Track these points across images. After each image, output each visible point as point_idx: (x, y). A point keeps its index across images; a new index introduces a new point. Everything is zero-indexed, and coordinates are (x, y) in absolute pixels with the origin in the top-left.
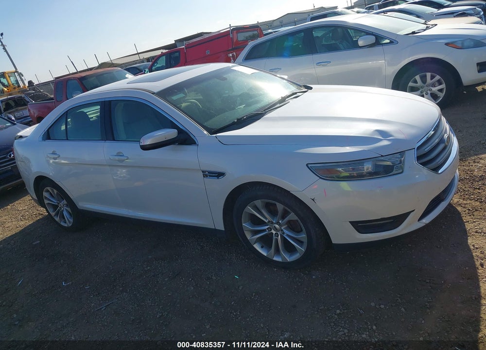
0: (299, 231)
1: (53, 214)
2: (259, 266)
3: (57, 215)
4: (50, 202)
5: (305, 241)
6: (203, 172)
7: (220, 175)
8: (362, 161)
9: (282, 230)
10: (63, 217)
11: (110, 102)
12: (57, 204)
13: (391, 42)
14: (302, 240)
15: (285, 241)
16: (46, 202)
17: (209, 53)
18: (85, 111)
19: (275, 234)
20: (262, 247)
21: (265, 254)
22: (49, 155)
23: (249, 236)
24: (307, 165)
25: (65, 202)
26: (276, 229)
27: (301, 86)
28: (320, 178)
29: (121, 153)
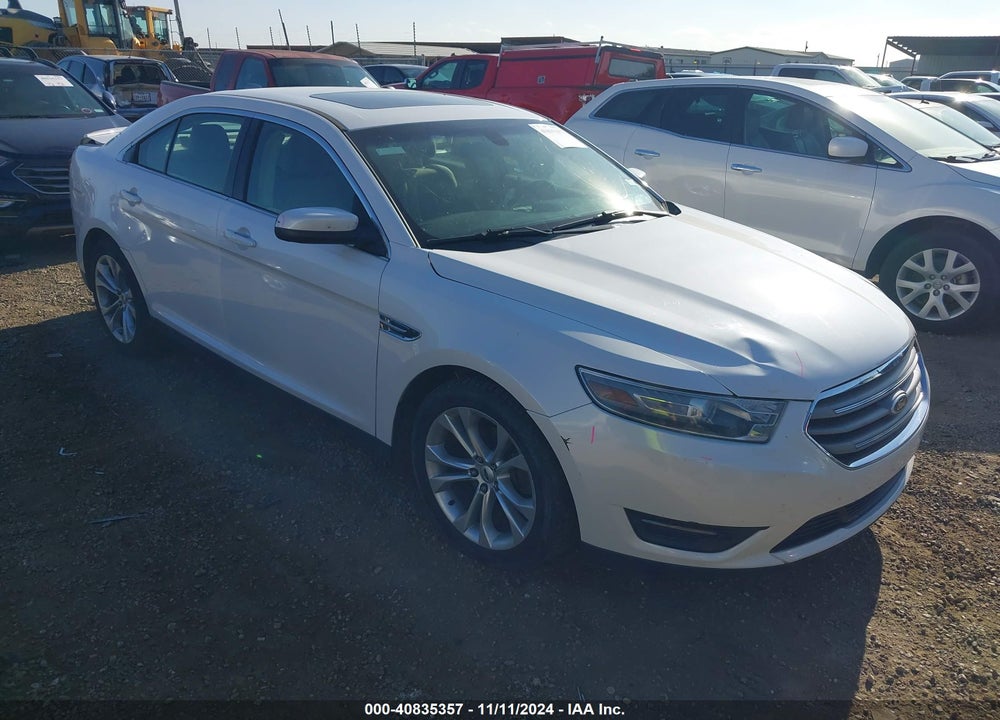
0: (526, 496)
1: (105, 310)
2: (434, 538)
3: (110, 313)
4: (105, 286)
5: (531, 518)
6: (382, 317)
7: (411, 334)
8: (686, 395)
9: (496, 482)
10: (119, 320)
11: (262, 122)
12: (116, 293)
13: (898, 166)
14: (526, 515)
15: (495, 505)
16: (98, 282)
17: (543, 82)
18: (225, 128)
19: (483, 484)
20: (451, 503)
21: (452, 517)
22: (124, 194)
23: (432, 472)
24: (577, 368)
25: (129, 293)
26: (485, 475)
27: (661, 202)
28: (594, 402)
29: (247, 230)
